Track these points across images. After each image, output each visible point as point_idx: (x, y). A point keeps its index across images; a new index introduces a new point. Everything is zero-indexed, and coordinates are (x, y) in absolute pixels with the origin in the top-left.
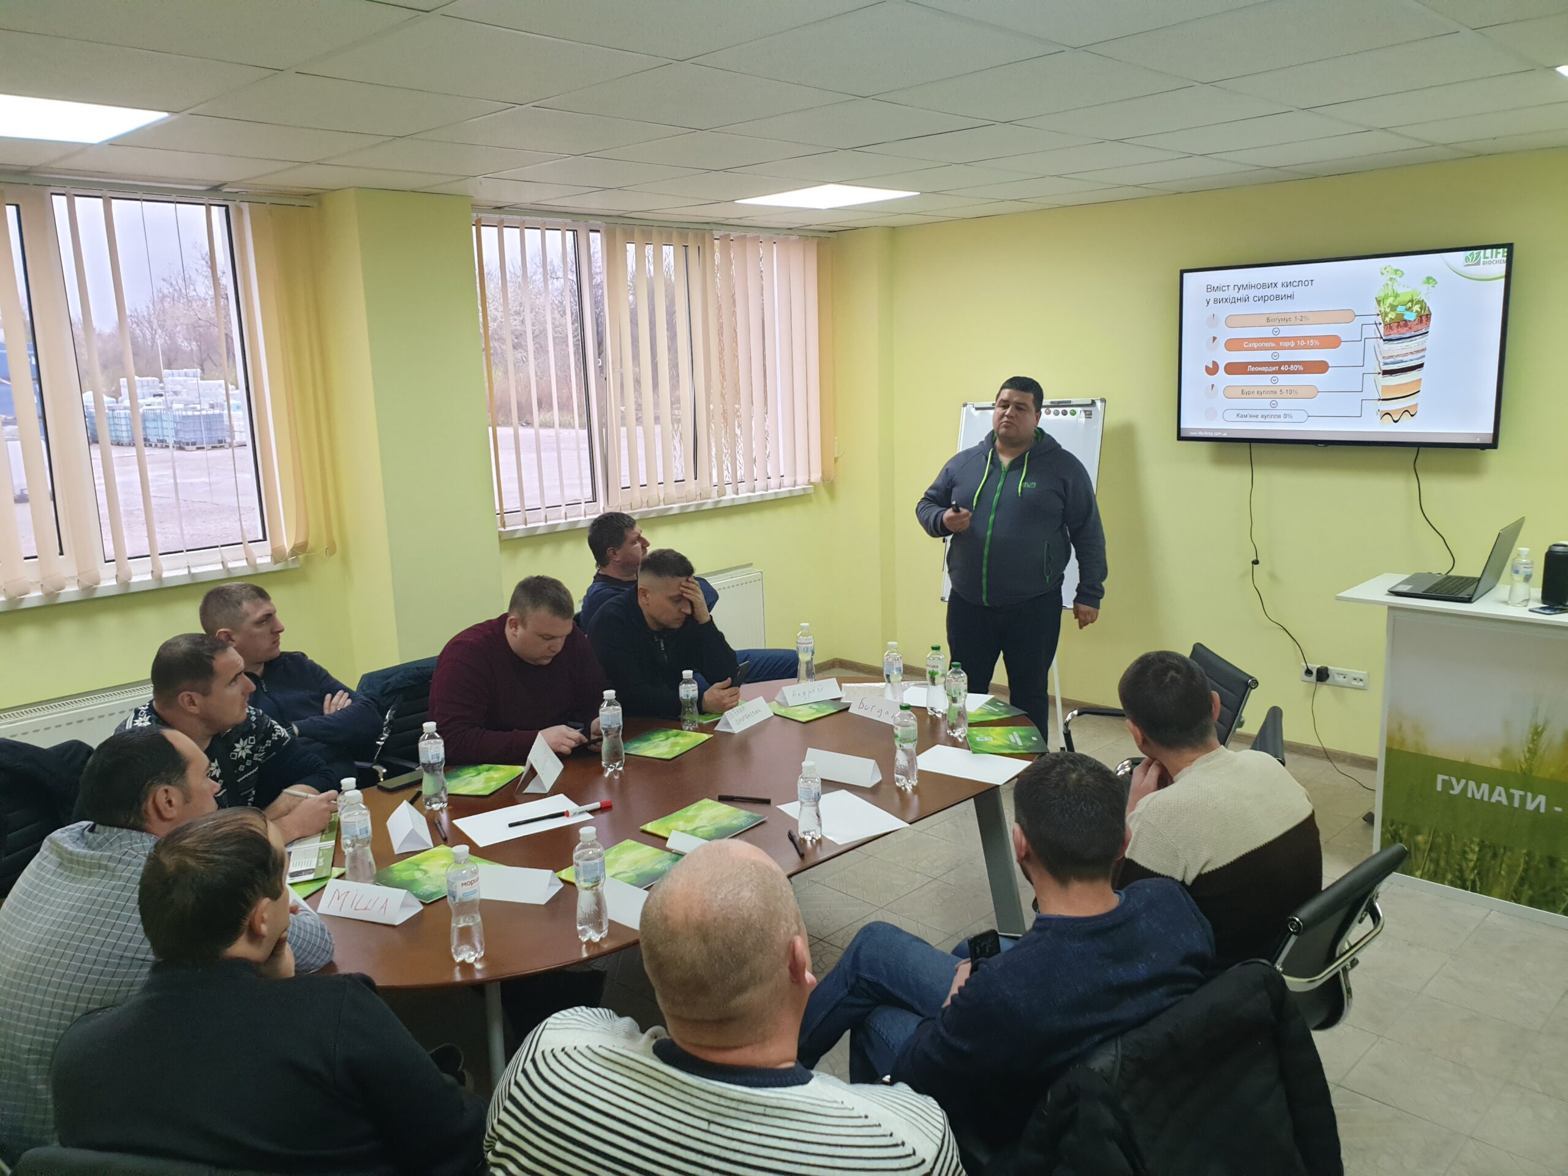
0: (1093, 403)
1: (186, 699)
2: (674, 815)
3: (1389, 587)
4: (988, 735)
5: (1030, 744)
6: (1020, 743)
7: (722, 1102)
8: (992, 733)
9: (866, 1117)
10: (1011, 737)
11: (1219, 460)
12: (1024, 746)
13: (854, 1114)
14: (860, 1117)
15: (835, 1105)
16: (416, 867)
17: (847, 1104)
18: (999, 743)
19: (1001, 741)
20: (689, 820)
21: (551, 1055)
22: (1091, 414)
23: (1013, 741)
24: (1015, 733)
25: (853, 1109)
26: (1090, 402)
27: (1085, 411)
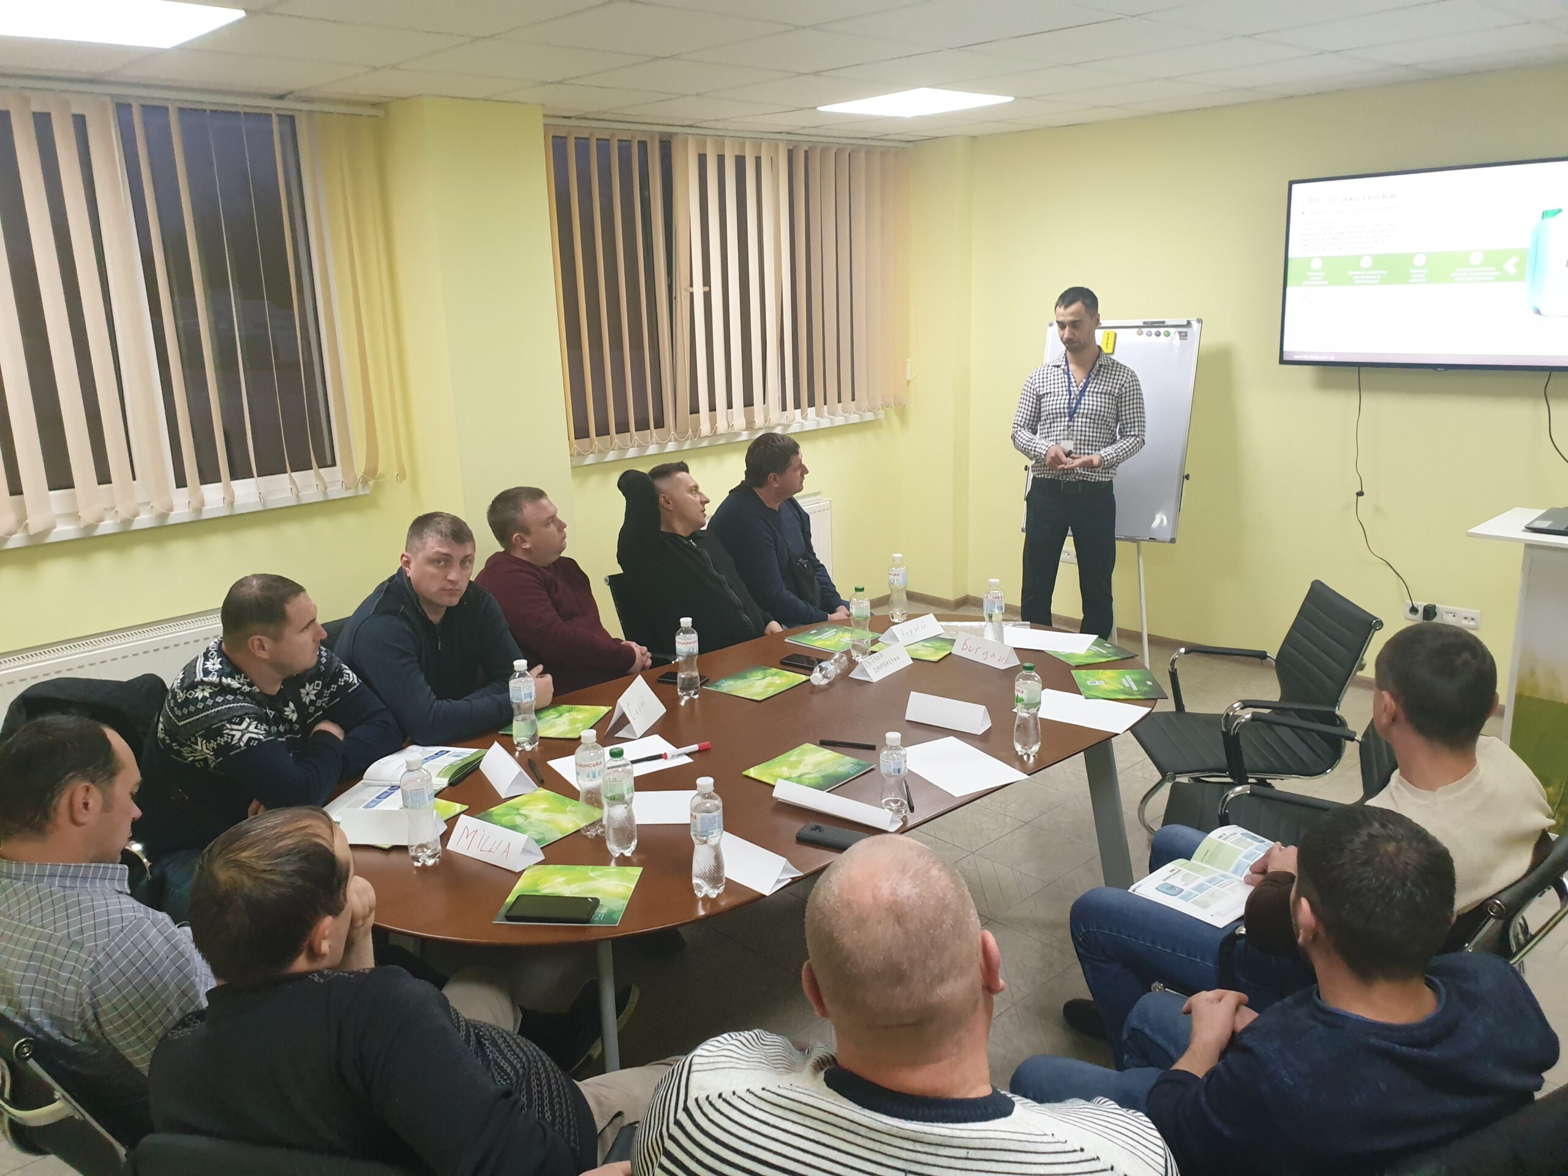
0: (1189, 324)
1: (256, 643)
2: (777, 760)
3: (1526, 522)
4: (1099, 679)
5: (1146, 688)
6: (1135, 688)
7: (918, 1147)
8: (1102, 676)
9: (1082, 1150)
10: (1124, 680)
11: (1324, 385)
12: (1138, 691)
13: (1068, 1147)
14: (1075, 1151)
15: (1045, 1139)
16: (515, 812)
17: (1059, 1137)
18: (1113, 688)
19: (1114, 686)
20: (793, 766)
21: (707, 1102)
22: (1186, 336)
23: (1127, 685)
24: (1127, 677)
25: (1066, 1141)
26: (1185, 323)
27: (1180, 333)
